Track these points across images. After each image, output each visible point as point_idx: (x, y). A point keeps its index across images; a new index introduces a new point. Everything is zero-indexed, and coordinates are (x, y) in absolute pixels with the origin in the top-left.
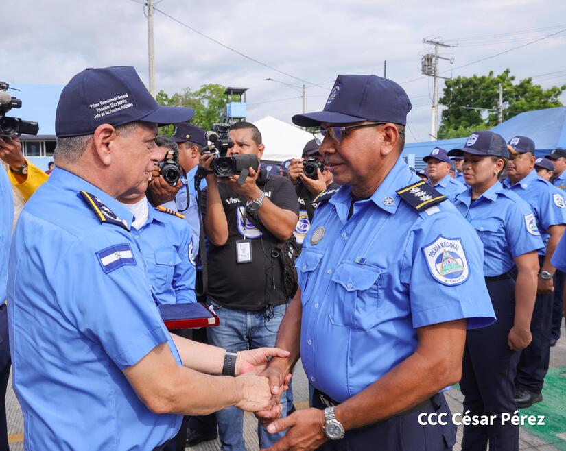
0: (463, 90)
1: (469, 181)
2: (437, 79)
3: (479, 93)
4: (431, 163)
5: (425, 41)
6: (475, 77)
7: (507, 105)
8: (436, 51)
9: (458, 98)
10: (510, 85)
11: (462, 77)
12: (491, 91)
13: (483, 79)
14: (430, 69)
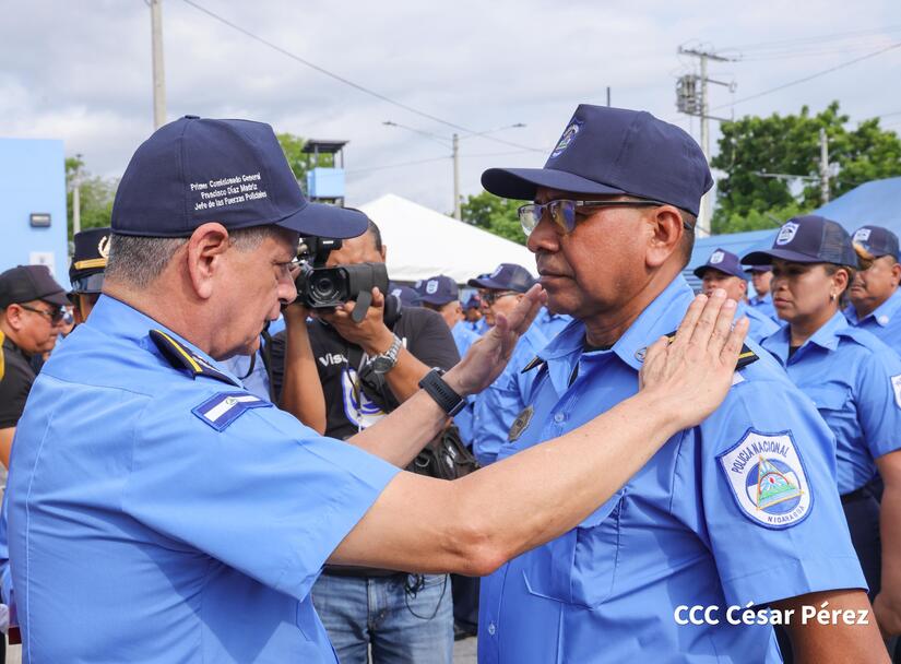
0: (754, 142)
1: (784, 312)
2: (705, 121)
3: (784, 147)
4: (708, 280)
5: (681, 51)
6: (776, 117)
7: (836, 169)
8: (703, 69)
9: (746, 156)
10: (840, 132)
11: (751, 118)
12: (806, 144)
13: (790, 121)
14: (693, 102)
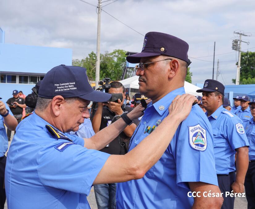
5: (234, 32)
8: (240, 38)
14: (237, 47)
